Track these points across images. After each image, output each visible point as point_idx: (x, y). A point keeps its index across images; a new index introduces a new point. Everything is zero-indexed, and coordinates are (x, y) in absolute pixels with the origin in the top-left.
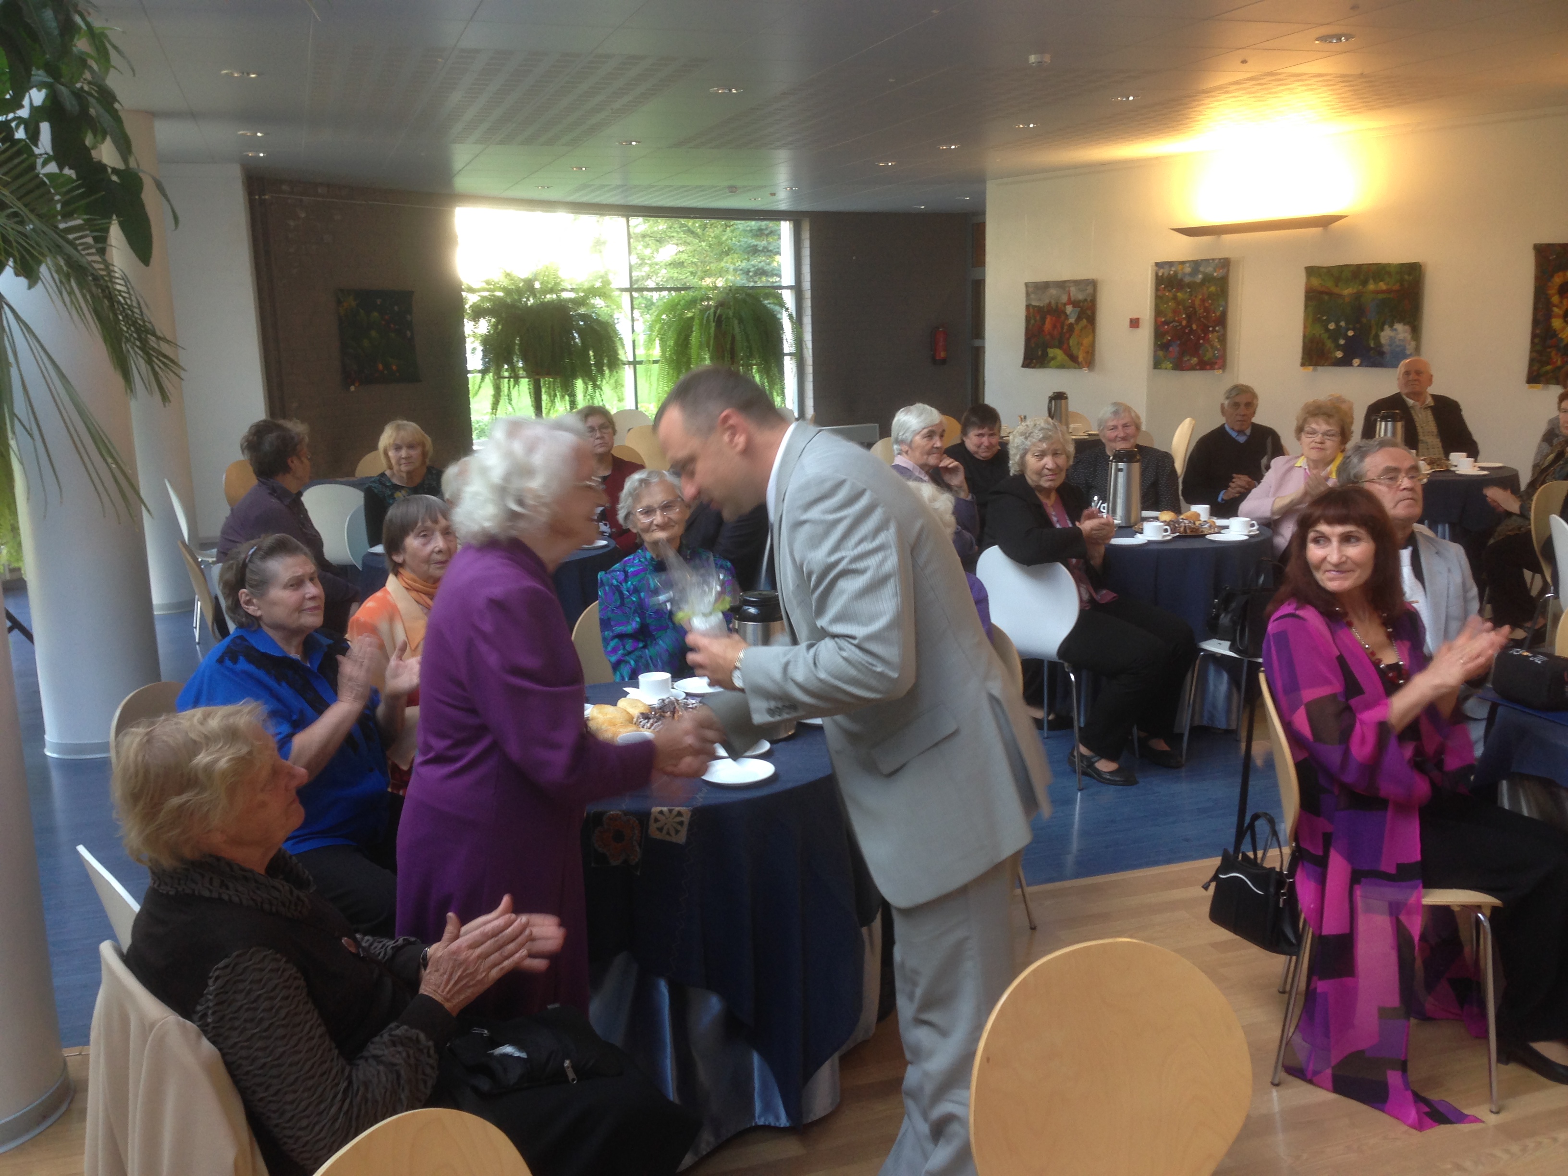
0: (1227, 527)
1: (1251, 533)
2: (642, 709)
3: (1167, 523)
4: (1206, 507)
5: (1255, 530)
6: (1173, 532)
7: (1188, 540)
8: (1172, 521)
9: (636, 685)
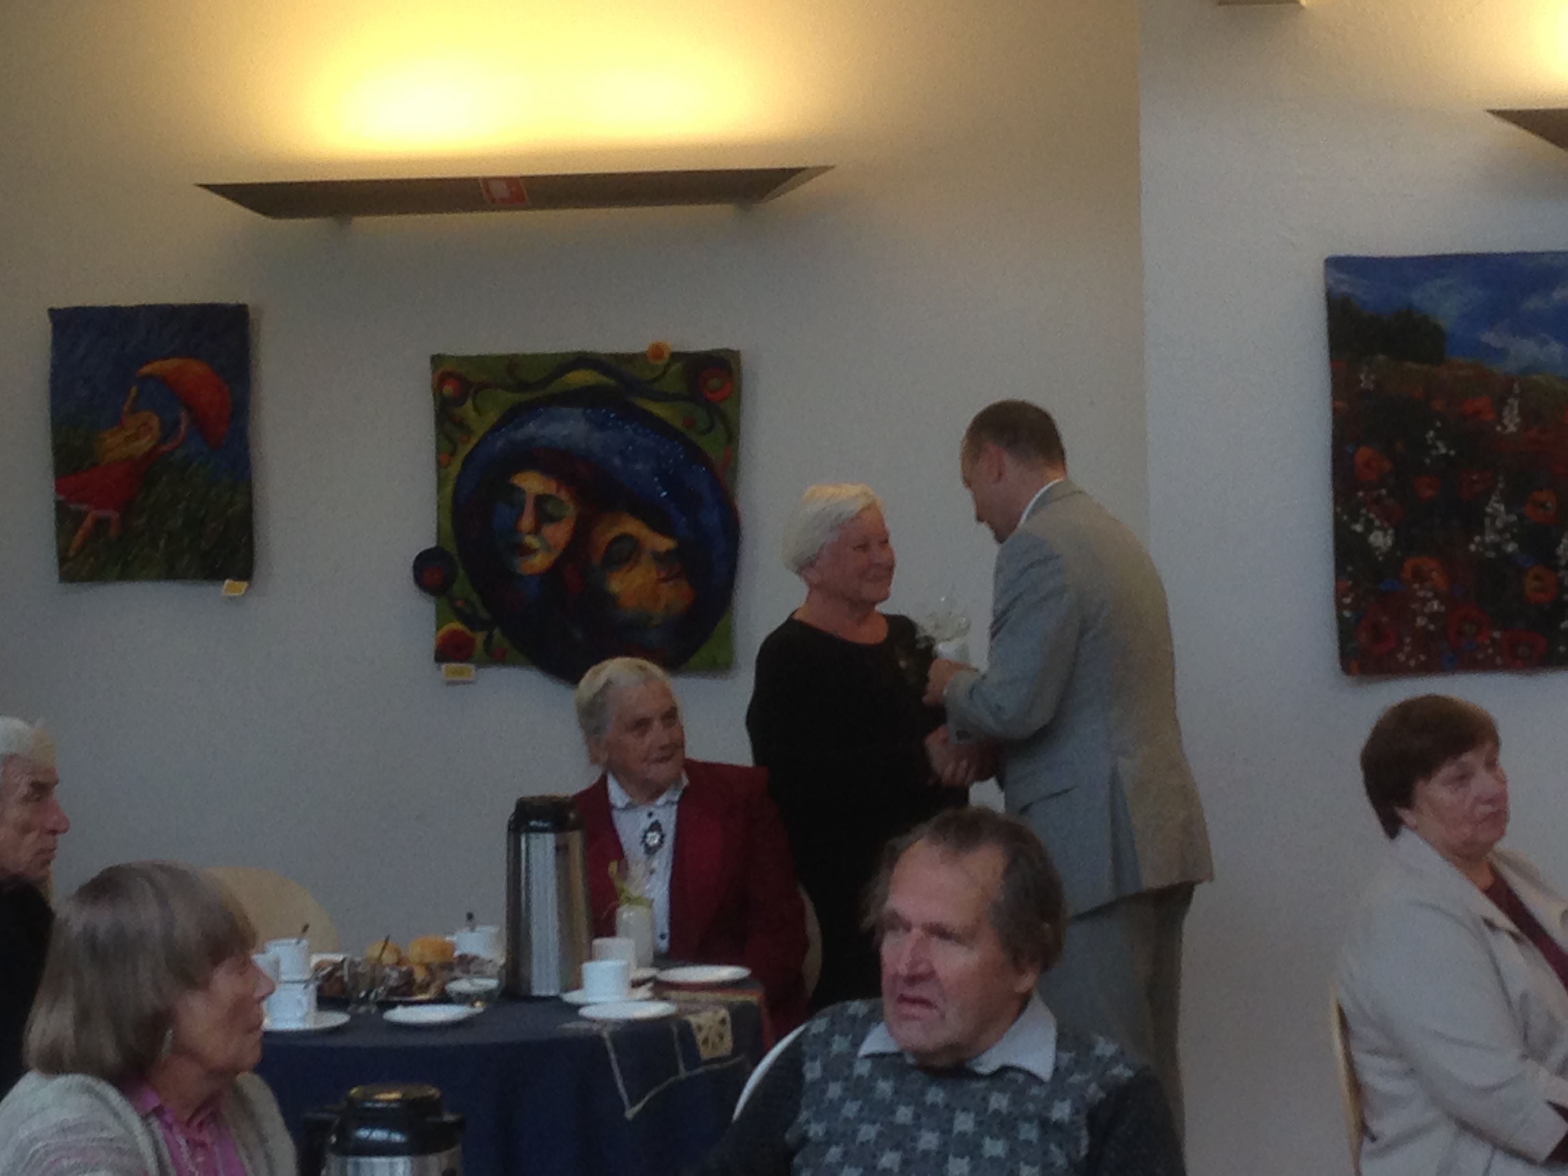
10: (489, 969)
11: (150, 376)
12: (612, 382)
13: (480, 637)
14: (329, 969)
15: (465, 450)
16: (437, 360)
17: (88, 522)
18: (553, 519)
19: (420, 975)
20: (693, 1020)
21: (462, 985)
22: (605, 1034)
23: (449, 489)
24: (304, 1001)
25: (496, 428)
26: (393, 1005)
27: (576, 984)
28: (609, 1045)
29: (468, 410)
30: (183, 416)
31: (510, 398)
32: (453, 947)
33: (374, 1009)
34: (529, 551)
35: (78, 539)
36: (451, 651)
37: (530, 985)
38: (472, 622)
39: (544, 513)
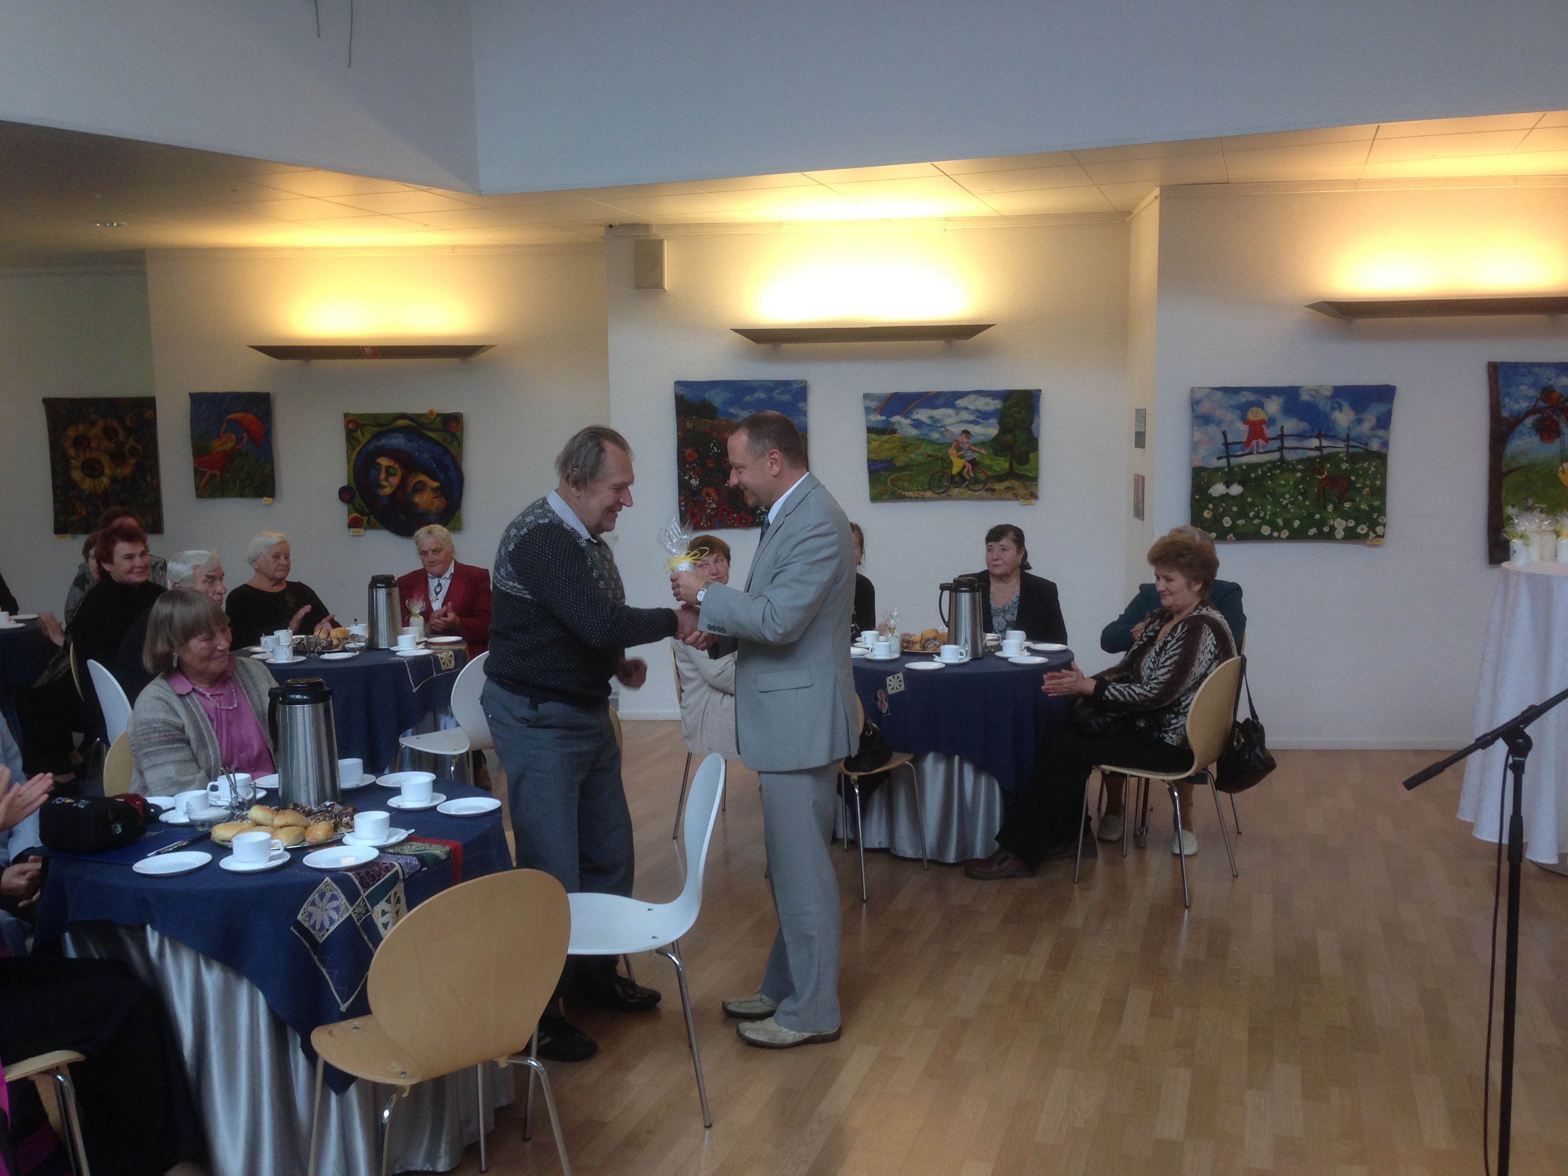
10: (363, 640)
11: (230, 420)
12: (413, 424)
13: (365, 519)
15: (359, 449)
16: (346, 415)
17: (207, 475)
18: (392, 475)
19: (335, 642)
20: (439, 655)
21: (352, 645)
22: (406, 662)
23: (352, 464)
24: (288, 652)
25: (370, 441)
26: (324, 653)
27: (396, 645)
28: (407, 665)
29: (358, 434)
30: (245, 435)
31: (376, 430)
32: (349, 631)
33: (317, 655)
34: (384, 487)
35: (204, 481)
36: (354, 524)
37: (377, 644)
38: (362, 513)
39: (389, 472)
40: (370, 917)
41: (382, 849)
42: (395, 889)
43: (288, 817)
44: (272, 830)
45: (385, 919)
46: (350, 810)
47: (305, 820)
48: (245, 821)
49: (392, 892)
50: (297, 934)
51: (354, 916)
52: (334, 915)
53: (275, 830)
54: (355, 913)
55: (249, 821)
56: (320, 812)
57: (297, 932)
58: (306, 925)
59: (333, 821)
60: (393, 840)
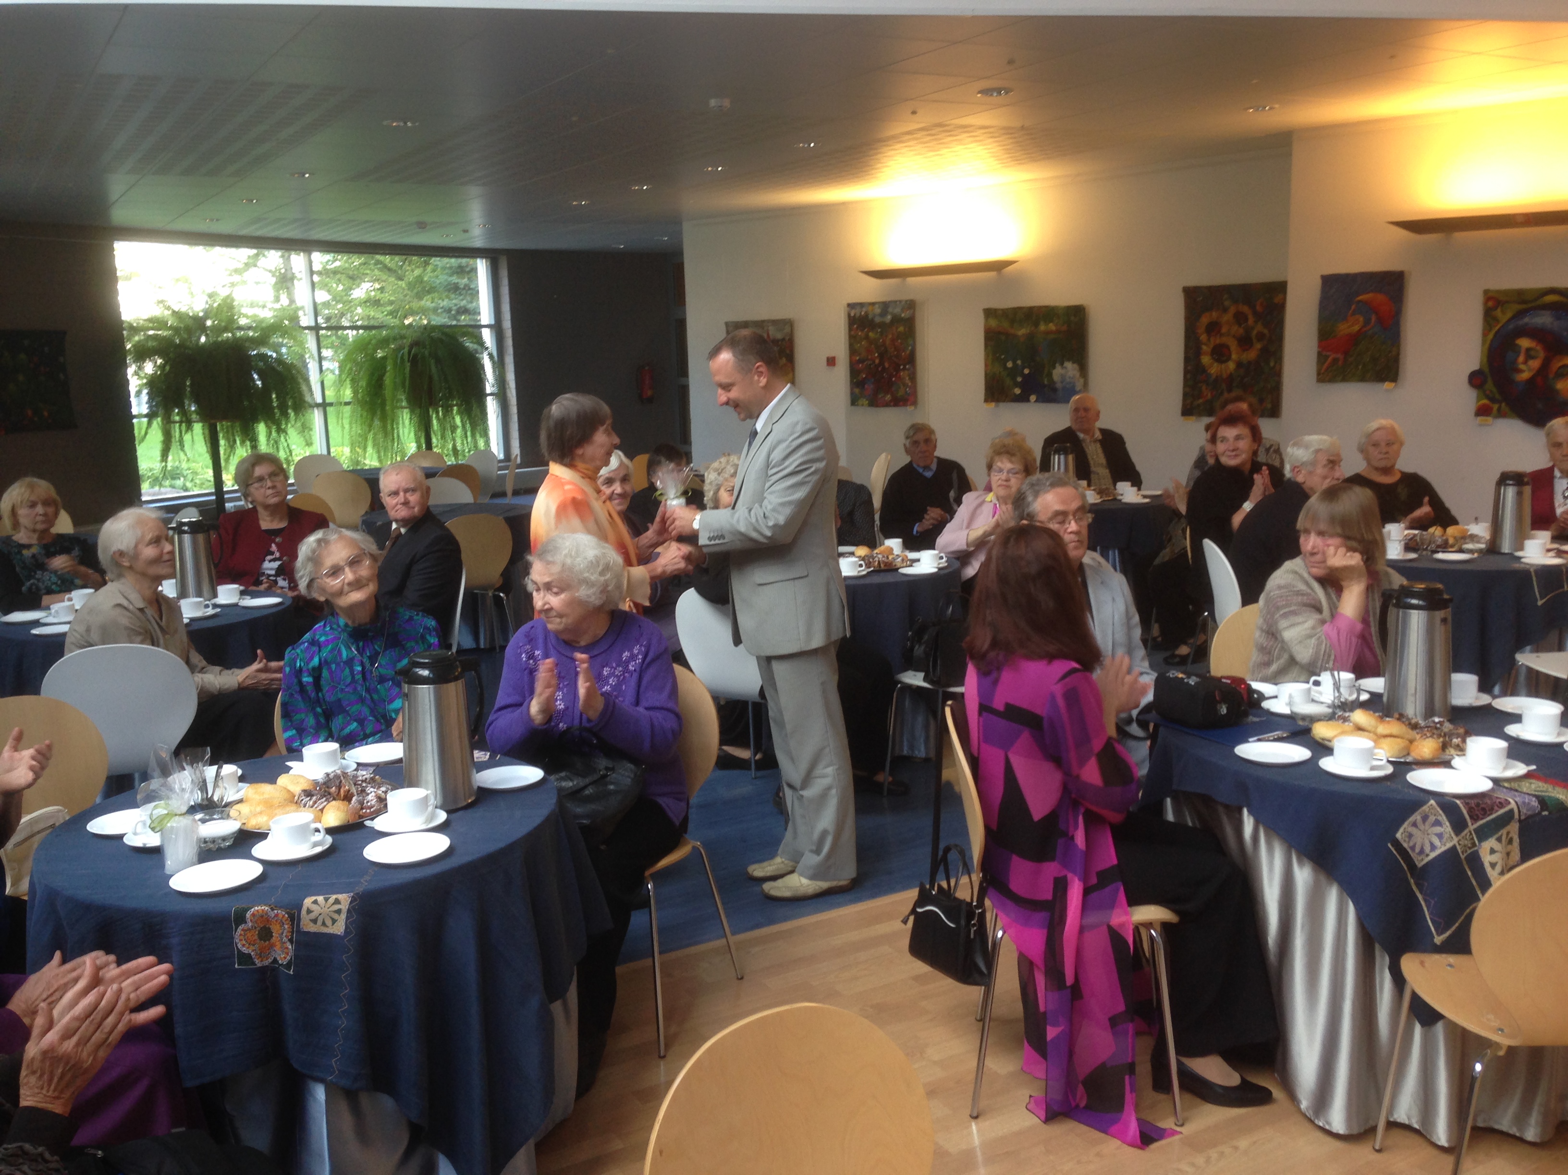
0: (918, 560)
1: (941, 566)
2: (305, 786)
3: (863, 558)
4: (898, 541)
5: (943, 563)
6: (868, 565)
7: (882, 574)
8: (867, 556)
9: (301, 759)
10: (1482, 540)
11: (1360, 301)
12: (1564, 300)
13: (1496, 407)
14: (1412, 536)
15: (1497, 328)
16: (1486, 292)
17: (1330, 359)
18: (1533, 358)
19: (1451, 541)
21: (1470, 546)
22: (1532, 570)
23: (1487, 346)
24: (1399, 548)
25: (1511, 320)
26: (1438, 552)
27: (1521, 548)
28: (1533, 574)
29: (1498, 313)
32: (1467, 530)
33: (1430, 553)
34: (1522, 371)
35: (1326, 366)
36: (1482, 411)
37: (1500, 548)
38: (1492, 400)
39: (1530, 355)
40: (1477, 852)
41: (1496, 781)
42: (1508, 828)
43: (1392, 727)
44: (1375, 737)
45: (1494, 858)
46: (1461, 731)
47: (1413, 734)
48: (1347, 724)
49: (1504, 832)
50: (1395, 852)
51: (1458, 847)
52: (1437, 842)
53: (1378, 738)
54: (1459, 844)
55: (1351, 724)
56: (1427, 727)
57: (1395, 850)
58: (1405, 845)
59: (1441, 739)
60: (1509, 773)
